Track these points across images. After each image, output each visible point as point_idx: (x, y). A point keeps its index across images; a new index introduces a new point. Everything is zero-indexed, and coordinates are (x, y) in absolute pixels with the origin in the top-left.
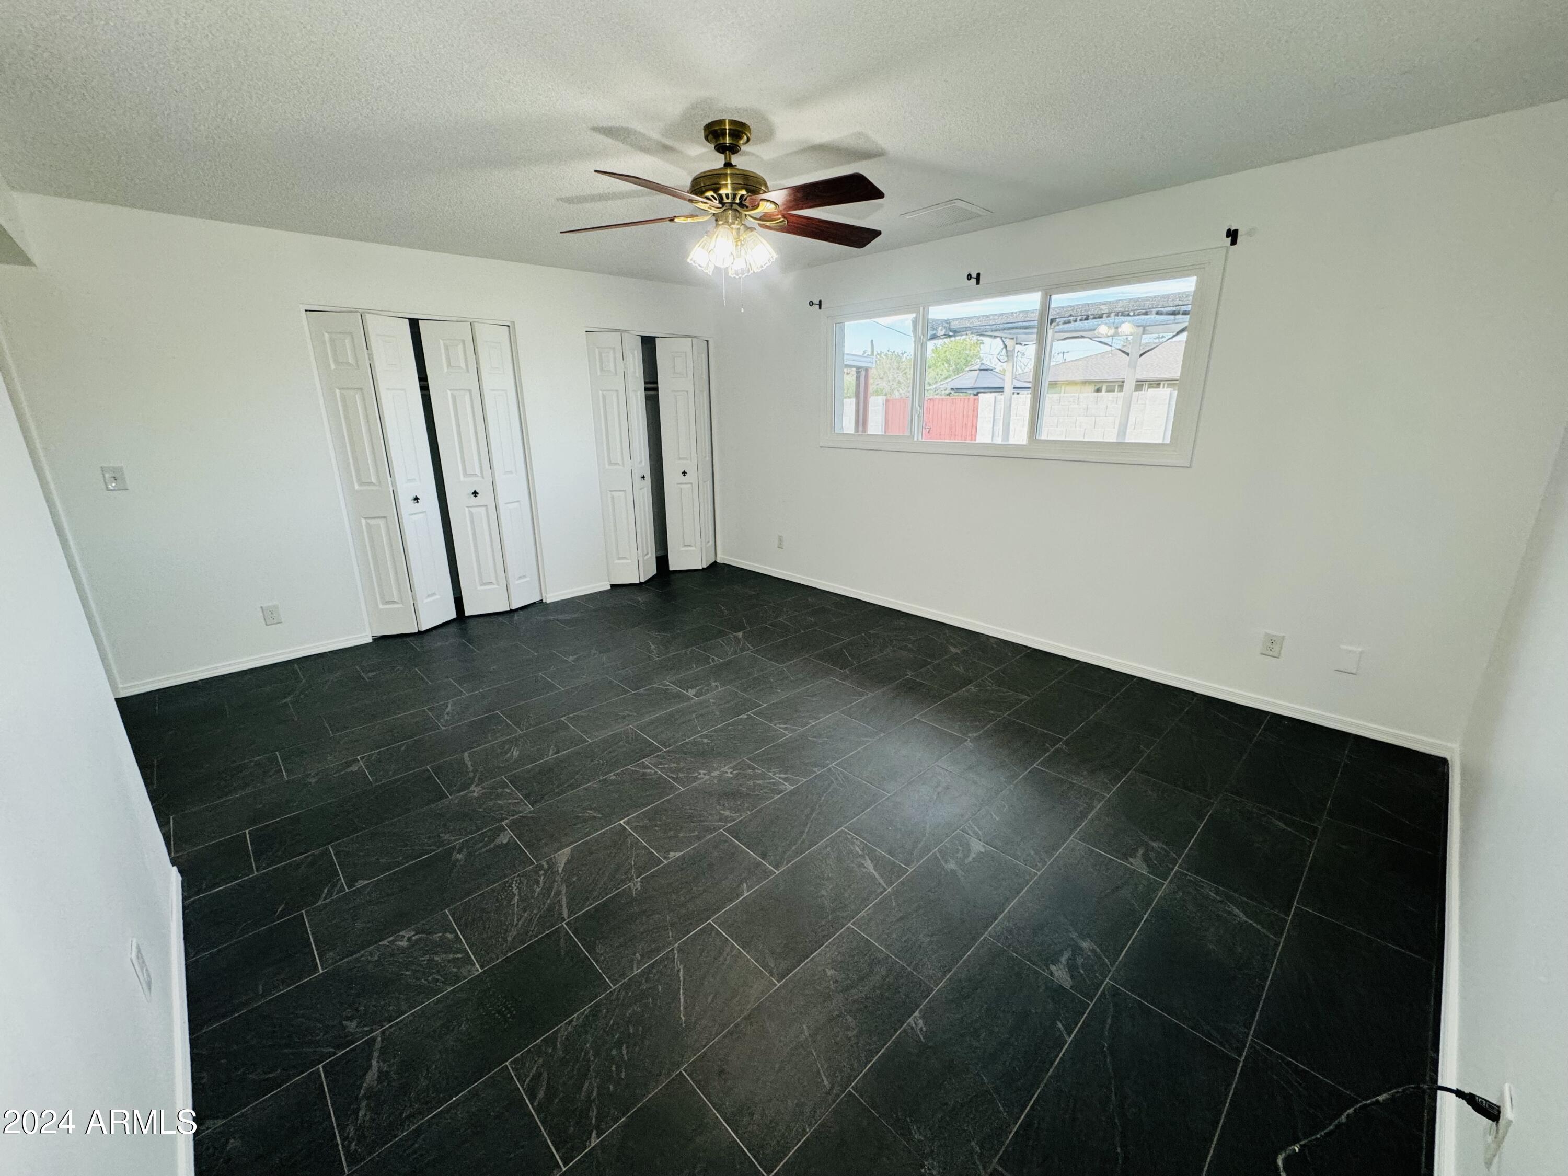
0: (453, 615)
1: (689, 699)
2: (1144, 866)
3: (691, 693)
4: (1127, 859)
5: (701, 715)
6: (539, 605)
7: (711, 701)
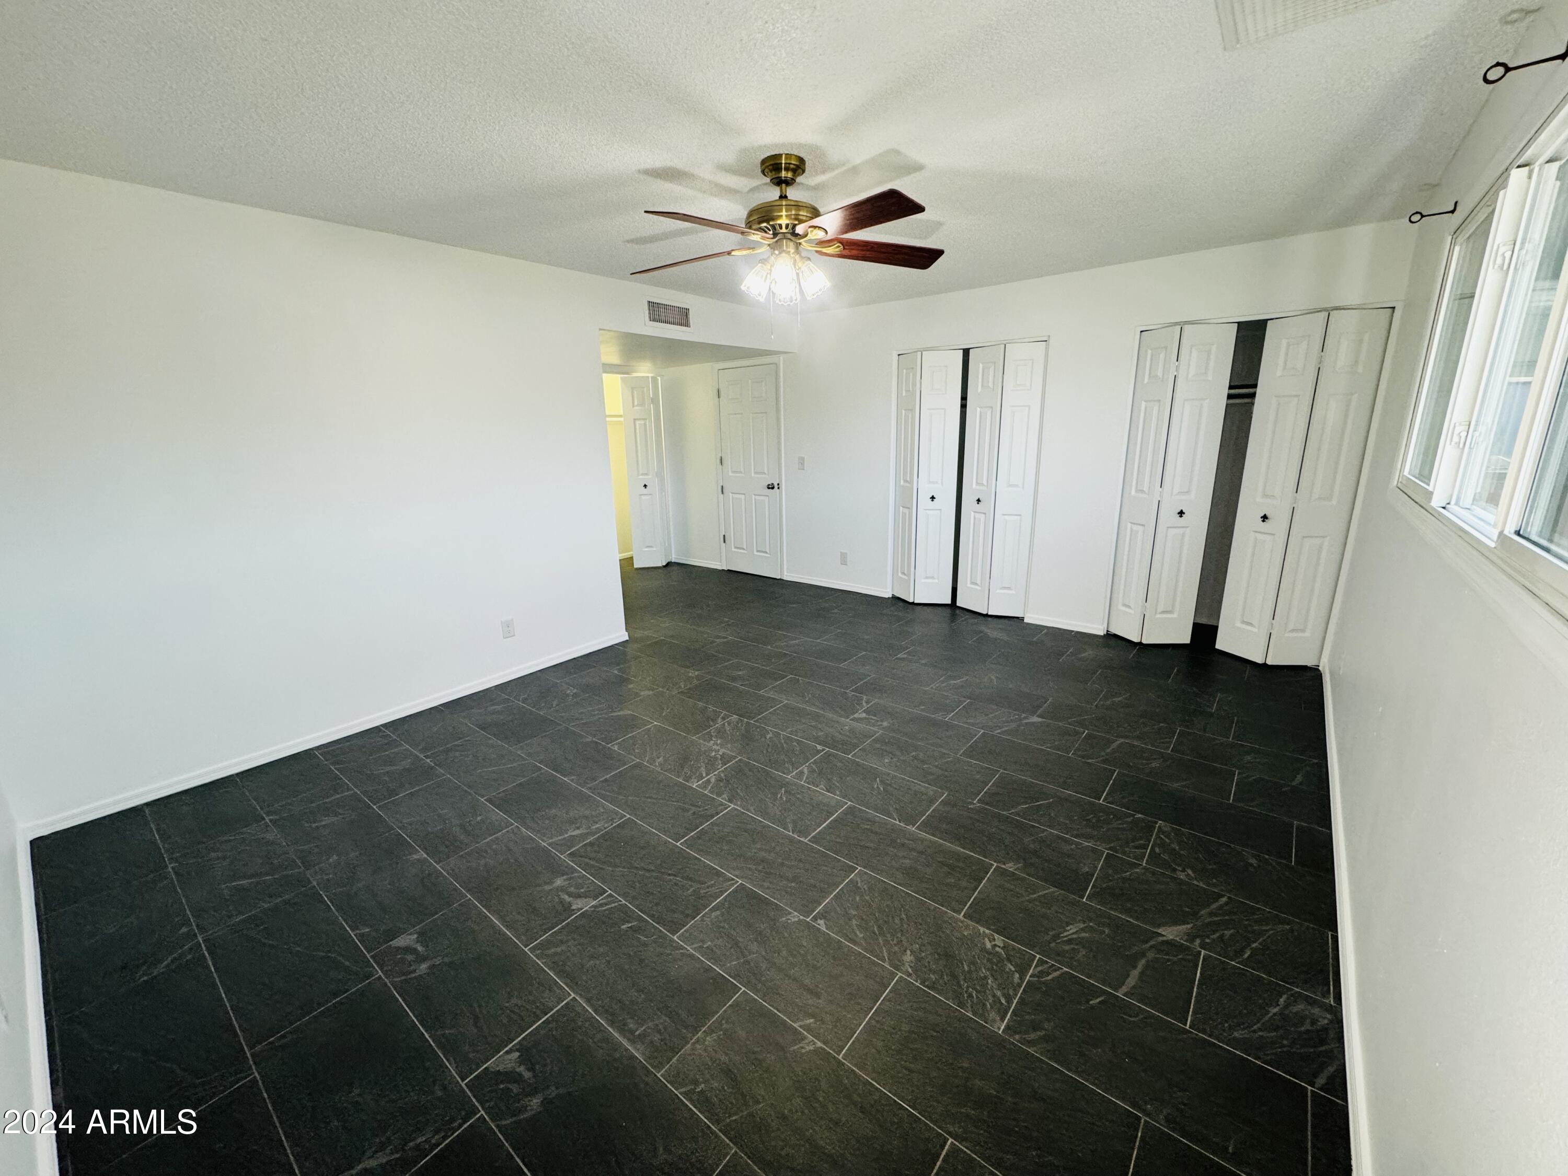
0: (949, 601)
2: (501, 1068)
4: (517, 1050)
6: (1021, 619)
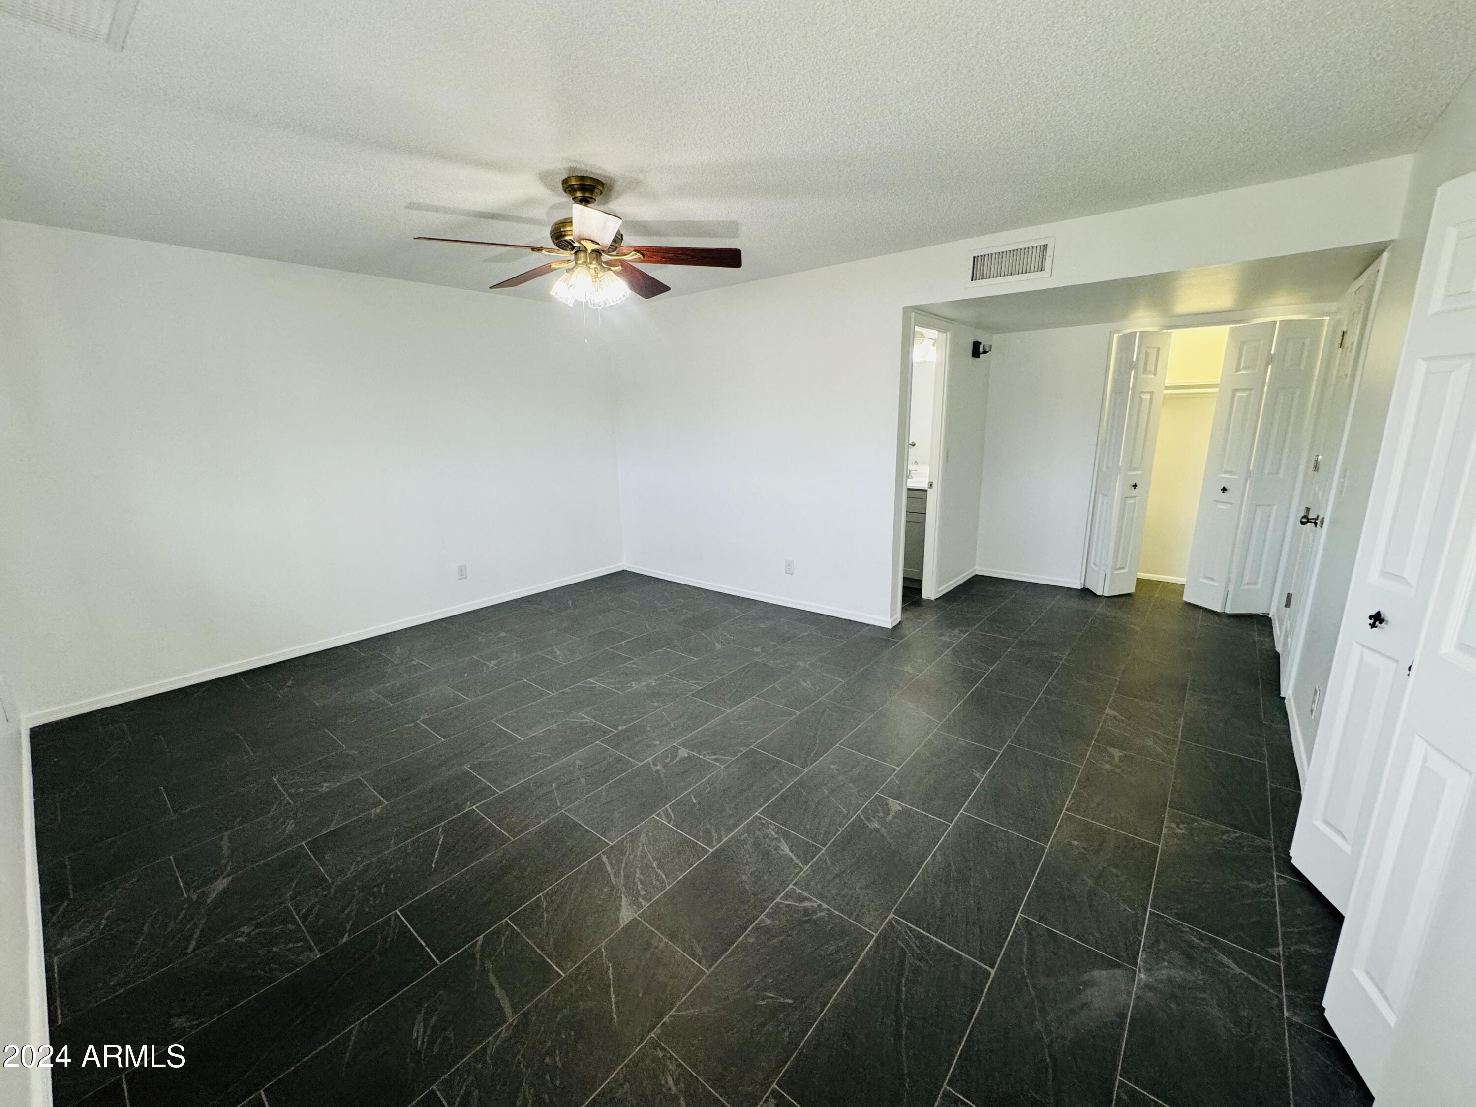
1: (684, 745)
3: (683, 753)
5: (666, 725)
7: (658, 743)
